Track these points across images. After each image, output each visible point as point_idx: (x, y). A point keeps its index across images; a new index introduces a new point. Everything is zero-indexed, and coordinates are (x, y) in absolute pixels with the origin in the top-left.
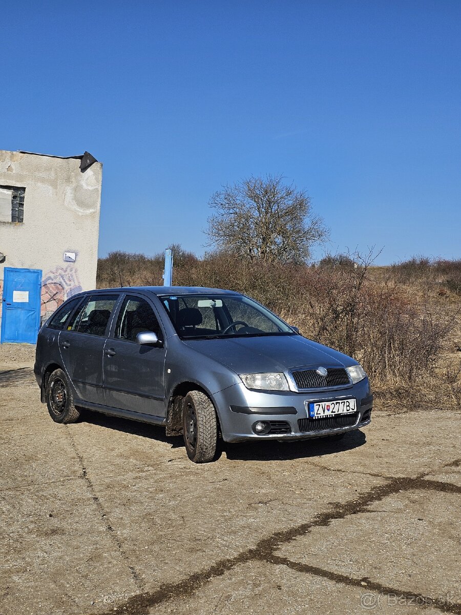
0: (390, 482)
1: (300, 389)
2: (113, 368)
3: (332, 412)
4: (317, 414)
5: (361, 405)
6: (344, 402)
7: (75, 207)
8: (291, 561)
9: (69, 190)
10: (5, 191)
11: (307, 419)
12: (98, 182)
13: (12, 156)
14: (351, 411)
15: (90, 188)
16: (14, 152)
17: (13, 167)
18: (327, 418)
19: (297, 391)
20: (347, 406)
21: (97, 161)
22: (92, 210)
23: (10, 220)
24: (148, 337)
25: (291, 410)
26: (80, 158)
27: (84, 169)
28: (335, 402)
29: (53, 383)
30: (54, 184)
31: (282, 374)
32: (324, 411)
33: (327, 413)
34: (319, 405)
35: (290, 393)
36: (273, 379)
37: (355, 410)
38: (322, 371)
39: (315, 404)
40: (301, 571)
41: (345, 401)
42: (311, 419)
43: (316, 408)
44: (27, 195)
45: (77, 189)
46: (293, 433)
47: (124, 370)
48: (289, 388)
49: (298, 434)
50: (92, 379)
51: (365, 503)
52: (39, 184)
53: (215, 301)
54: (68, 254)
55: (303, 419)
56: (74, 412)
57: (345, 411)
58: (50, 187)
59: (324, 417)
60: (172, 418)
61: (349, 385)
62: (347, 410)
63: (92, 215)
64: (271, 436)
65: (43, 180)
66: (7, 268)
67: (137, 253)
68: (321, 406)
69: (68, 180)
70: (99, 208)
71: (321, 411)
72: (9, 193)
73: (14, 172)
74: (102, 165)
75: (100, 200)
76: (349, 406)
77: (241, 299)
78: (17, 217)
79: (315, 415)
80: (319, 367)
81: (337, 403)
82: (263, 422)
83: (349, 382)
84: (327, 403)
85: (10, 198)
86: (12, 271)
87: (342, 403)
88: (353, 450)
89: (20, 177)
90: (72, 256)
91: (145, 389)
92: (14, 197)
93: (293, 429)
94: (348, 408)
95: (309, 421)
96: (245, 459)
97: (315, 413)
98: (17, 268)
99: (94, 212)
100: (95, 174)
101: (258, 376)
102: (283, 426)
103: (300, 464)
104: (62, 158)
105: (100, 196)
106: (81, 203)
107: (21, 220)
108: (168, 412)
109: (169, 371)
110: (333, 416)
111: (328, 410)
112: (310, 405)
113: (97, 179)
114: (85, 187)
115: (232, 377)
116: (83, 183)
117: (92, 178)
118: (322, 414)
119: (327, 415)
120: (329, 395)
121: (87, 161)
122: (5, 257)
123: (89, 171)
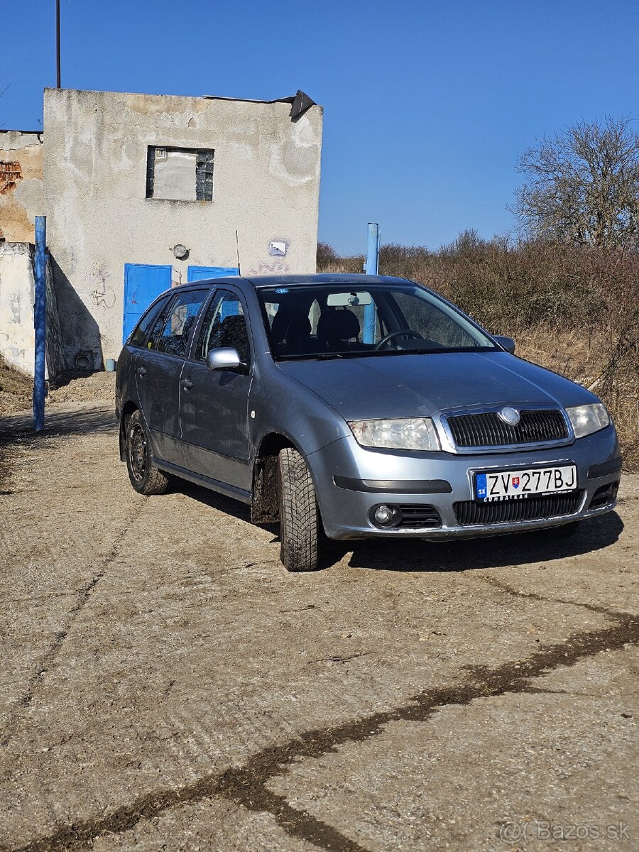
0: (616, 624)
1: (460, 449)
2: (190, 410)
3: (524, 490)
4: (492, 493)
5: (589, 478)
6: (550, 472)
7: (284, 175)
8: (290, 804)
9: (275, 148)
10: (187, 156)
11: (472, 501)
12: (316, 134)
13: (195, 104)
14: (564, 487)
15: (306, 145)
16: (198, 98)
17: (197, 120)
18: (511, 501)
19: (455, 452)
20: (556, 479)
21: (315, 104)
22: (308, 178)
23: (195, 197)
24: (227, 357)
25: (441, 486)
26: (290, 100)
27: (296, 117)
28: (530, 472)
29: (132, 431)
30: (254, 142)
31: (429, 420)
32: (506, 489)
33: (513, 492)
34: (497, 477)
35: (440, 454)
36: (413, 431)
37: (574, 486)
38: (509, 416)
39: (488, 475)
40: (292, 832)
41: (553, 469)
42: (479, 502)
43: (490, 482)
44: (217, 160)
45: (287, 147)
46: (444, 527)
47: (201, 411)
48: (441, 447)
49: (456, 529)
50: (169, 426)
51: (536, 672)
52: (233, 144)
53: (356, 295)
54: (276, 245)
55: (464, 502)
56: (157, 479)
57: (552, 488)
58: (248, 147)
59: (507, 498)
60: (262, 494)
61: (565, 440)
62: (556, 487)
63: (309, 185)
64: (402, 531)
65: (238, 138)
66: (192, 267)
67: (416, 246)
68: (500, 479)
69: (274, 134)
70: (318, 172)
71: (498, 488)
72: (192, 158)
73: (198, 127)
74: (322, 110)
75: (319, 162)
76: (560, 478)
77: (414, 290)
78: (204, 194)
79: (488, 495)
80: (505, 409)
81: (534, 473)
82: (390, 506)
83: (565, 435)
84: (514, 474)
85: (194, 166)
86: (198, 271)
87: (545, 472)
88: (585, 556)
89: (206, 135)
90: (282, 247)
91: (228, 443)
92: (200, 164)
93: (444, 521)
94: (559, 483)
95: (478, 506)
96: (378, 568)
97: (489, 492)
98: (205, 267)
99: (311, 181)
100: (313, 123)
101: (386, 424)
102: (426, 514)
103: (471, 579)
104: (265, 102)
105: (320, 156)
106: (293, 169)
107: (209, 198)
108: (254, 482)
109: (253, 414)
110: (526, 496)
111: (516, 486)
112: (479, 475)
113: (315, 131)
114: (298, 143)
115: (339, 426)
116: (296, 139)
117: (308, 130)
118: (502, 493)
119: (513, 496)
120: (518, 459)
121: (300, 105)
122: (188, 252)
123: (304, 120)
